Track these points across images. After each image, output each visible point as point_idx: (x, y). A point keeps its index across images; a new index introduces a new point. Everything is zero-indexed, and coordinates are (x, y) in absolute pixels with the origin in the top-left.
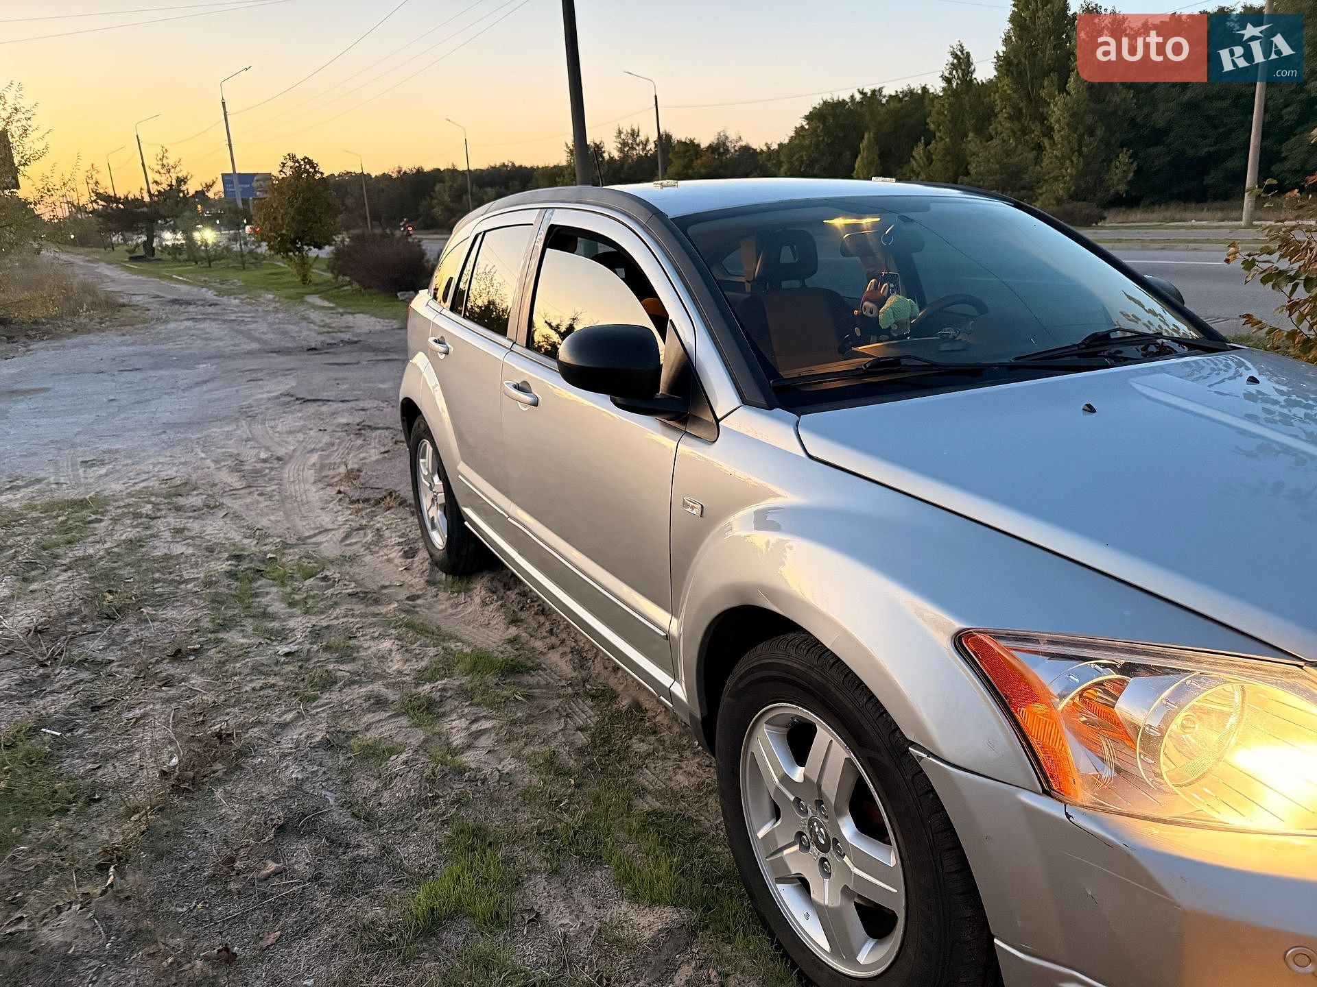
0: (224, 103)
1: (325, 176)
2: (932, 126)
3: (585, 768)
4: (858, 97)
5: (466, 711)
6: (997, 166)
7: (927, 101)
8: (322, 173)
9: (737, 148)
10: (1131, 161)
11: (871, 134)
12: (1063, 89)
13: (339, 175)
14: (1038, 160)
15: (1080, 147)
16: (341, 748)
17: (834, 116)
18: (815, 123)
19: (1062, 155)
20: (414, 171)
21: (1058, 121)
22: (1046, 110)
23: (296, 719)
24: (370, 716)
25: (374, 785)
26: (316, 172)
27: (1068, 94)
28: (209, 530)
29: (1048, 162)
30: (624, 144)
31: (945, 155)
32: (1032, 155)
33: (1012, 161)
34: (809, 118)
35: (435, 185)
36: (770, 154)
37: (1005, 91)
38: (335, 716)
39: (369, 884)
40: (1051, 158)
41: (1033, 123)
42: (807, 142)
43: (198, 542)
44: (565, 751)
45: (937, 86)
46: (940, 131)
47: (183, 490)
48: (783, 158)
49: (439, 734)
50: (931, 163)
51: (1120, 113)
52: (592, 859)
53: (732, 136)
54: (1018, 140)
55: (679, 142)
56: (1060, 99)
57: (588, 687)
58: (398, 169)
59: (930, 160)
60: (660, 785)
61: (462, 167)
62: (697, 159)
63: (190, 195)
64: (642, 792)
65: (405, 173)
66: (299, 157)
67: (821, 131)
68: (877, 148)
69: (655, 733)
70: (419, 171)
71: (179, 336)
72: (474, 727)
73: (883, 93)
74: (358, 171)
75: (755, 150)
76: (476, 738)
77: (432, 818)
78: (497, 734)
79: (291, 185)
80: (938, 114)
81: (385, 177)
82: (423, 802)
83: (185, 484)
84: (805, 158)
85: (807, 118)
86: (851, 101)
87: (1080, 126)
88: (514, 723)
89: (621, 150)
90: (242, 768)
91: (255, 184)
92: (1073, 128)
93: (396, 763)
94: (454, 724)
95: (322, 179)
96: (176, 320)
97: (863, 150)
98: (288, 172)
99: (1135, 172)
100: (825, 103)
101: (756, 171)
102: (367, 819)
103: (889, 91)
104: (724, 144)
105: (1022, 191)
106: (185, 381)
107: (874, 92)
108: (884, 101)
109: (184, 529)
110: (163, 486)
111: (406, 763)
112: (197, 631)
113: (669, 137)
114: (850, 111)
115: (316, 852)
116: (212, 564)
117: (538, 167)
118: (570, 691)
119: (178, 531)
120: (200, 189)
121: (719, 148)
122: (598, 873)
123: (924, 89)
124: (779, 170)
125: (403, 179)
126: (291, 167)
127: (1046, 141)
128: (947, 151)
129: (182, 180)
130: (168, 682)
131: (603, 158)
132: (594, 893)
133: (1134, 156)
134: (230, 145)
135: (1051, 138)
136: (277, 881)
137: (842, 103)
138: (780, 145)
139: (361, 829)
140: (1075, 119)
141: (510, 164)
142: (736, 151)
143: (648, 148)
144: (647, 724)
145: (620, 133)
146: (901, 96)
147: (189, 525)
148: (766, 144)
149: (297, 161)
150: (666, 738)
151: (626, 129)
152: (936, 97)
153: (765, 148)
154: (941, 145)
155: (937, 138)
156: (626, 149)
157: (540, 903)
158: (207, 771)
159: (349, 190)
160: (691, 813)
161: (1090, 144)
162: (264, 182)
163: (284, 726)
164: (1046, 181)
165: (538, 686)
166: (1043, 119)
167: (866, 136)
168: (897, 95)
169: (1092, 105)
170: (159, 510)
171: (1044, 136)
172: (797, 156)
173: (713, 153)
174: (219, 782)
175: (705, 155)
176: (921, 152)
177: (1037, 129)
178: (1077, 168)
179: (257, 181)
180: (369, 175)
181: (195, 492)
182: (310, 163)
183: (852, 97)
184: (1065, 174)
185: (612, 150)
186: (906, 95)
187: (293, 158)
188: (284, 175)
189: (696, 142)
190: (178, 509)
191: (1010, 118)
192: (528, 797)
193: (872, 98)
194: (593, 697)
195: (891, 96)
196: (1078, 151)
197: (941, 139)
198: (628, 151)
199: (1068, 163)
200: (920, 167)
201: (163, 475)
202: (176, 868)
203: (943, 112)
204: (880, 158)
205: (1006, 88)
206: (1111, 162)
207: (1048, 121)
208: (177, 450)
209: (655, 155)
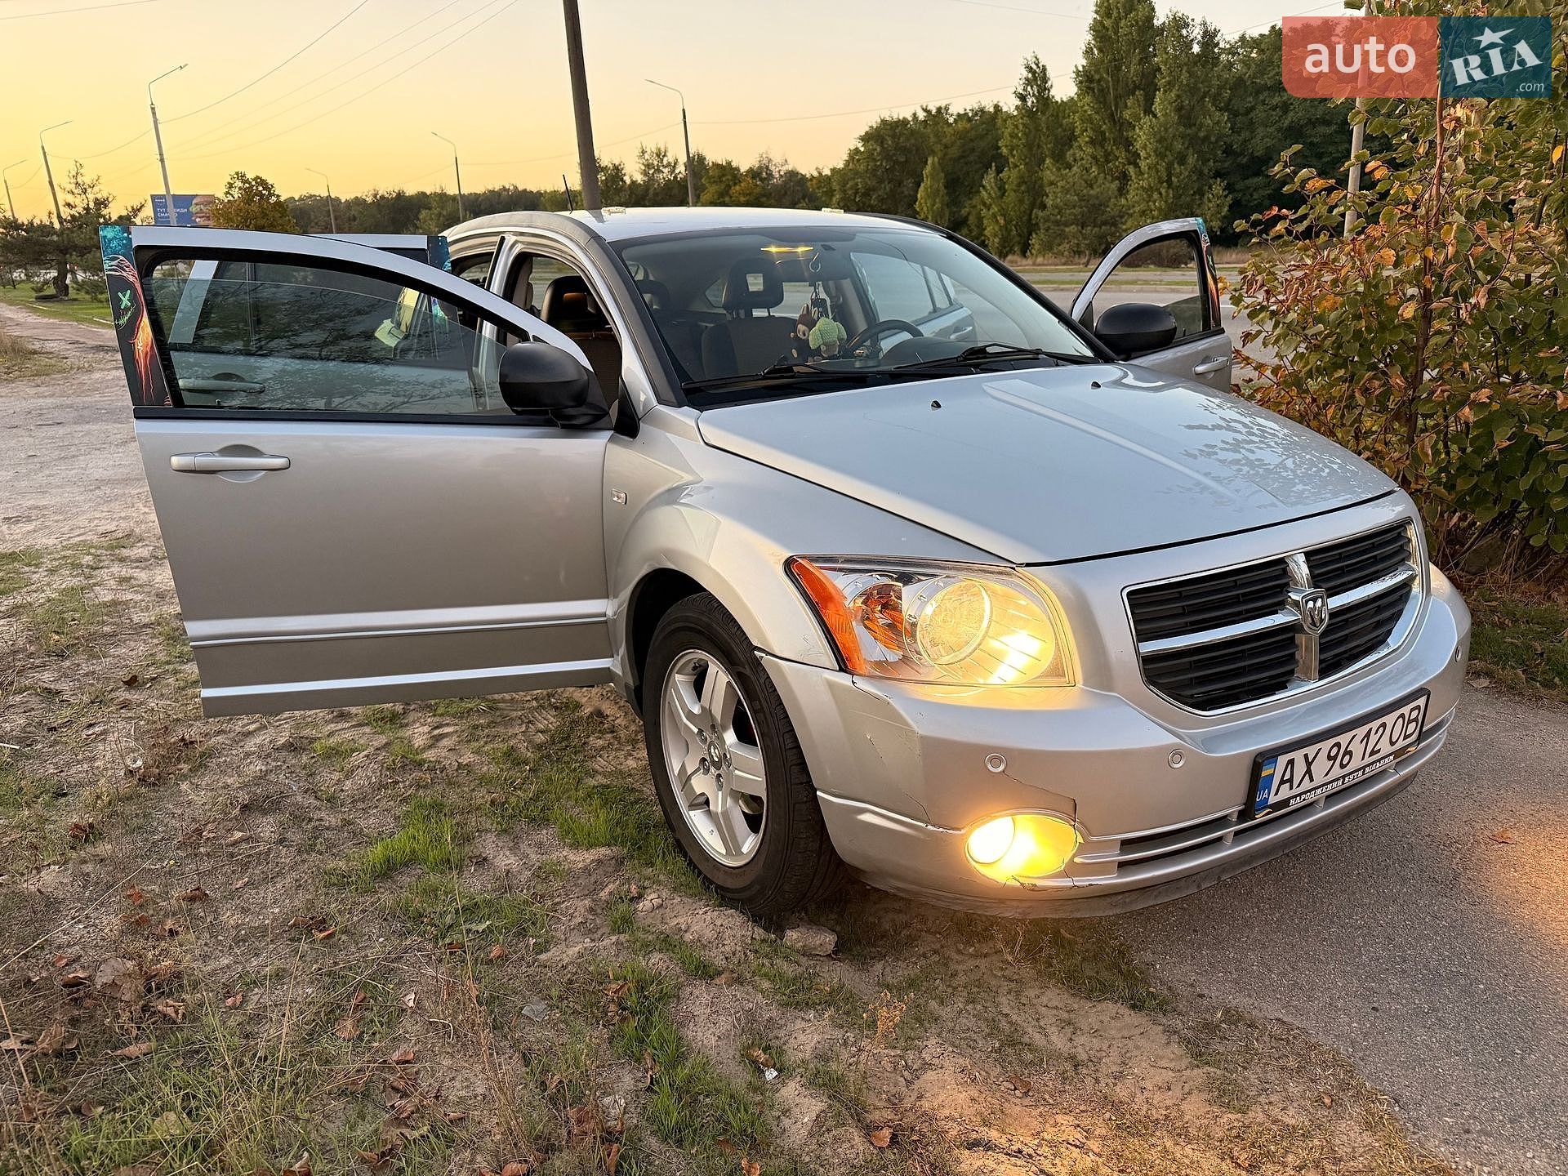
0: (153, 109)
1: (282, 199)
2: (1004, 151)
3: (541, 758)
4: (921, 115)
5: (429, 720)
6: (1076, 197)
7: (999, 121)
8: (278, 196)
9: (782, 173)
10: (1226, 193)
11: (936, 159)
12: (1148, 111)
13: (301, 199)
14: (1122, 191)
15: (1169, 175)
16: (304, 749)
17: (894, 136)
18: (872, 145)
19: (1150, 185)
20: (394, 195)
21: (1145, 147)
22: (1130, 134)
23: (259, 729)
24: (332, 725)
25: (336, 776)
26: (271, 195)
27: (1155, 116)
28: (158, 579)
29: (1134, 193)
30: (648, 166)
31: (1019, 185)
32: (1115, 185)
33: (1091, 192)
34: (865, 139)
35: (419, 211)
36: (822, 180)
37: (1085, 111)
38: (298, 726)
39: (331, 845)
40: (1137, 189)
41: (1117, 149)
42: (862, 168)
43: (147, 589)
44: (522, 747)
45: (1010, 104)
46: (1014, 156)
47: (125, 542)
48: (835, 186)
49: (401, 739)
50: (1003, 194)
51: (1213, 139)
52: (541, 821)
53: (777, 159)
54: (1101, 167)
55: (715, 165)
56: (1146, 120)
57: (553, 700)
58: (372, 192)
59: (1002, 189)
60: (610, 768)
61: (452, 191)
62: (735, 184)
63: (113, 220)
64: (593, 773)
65: (382, 197)
66: (250, 176)
67: (879, 154)
68: (942, 175)
69: (612, 732)
70: (400, 196)
71: (107, 387)
72: (436, 732)
73: (950, 111)
74: (325, 194)
75: (803, 176)
76: (437, 741)
77: (392, 798)
78: (458, 737)
79: (241, 210)
80: (1011, 136)
81: (358, 202)
82: (382, 786)
83: (128, 536)
84: (860, 186)
85: (862, 139)
86: (913, 120)
87: (1168, 153)
88: (476, 727)
89: (645, 173)
90: (206, 766)
91: (193, 209)
92: (1160, 155)
93: (357, 758)
94: (416, 731)
95: (278, 203)
96: (102, 370)
97: (927, 177)
98: (236, 193)
99: (1231, 206)
100: (883, 121)
101: (804, 199)
102: (328, 801)
103: (956, 109)
104: (767, 168)
105: (1103, 227)
106: (119, 436)
107: (939, 110)
108: (951, 120)
109: (131, 578)
110: (103, 539)
111: (367, 756)
112: (153, 664)
113: (701, 159)
114: (913, 132)
115: (281, 824)
116: (165, 608)
117: (546, 192)
118: (535, 703)
119: (123, 580)
120: (124, 213)
121: (761, 173)
122: (544, 832)
123: (996, 107)
124: (831, 199)
125: (379, 204)
126: (240, 188)
127: (1131, 170)
128: (1022, 181)
129: (103, 203)
130: (125, 705)
131: (624, 182)
132: (540, 845)
133: (1230, 188)
134: (162, 160)
135: (1137, 166)
136: (244, 845)
137: (904, 123)
138: (833, 170)
139: (324, 808)
140: (1163, 144)
141: (511, 188)
142: (781, 176)
143: (677, 171)
144: (606, 726)
145: (643, 152)
146: (970, 115)
147: (135, 575)
148: (817, 168)
149: (247, 181)
150: (622, 736)
151: (651, 147)
152: (1009, 116)
153: (815, 174)
154: (1014, 173)
155: (1011, 165)
156: (651, 172)
157: (489, 852)
158: (171, 769)
159: (312, 217)
160: (636, 786)
161: (1181, 173)
162: (205, 206)
163: (249, 734)
164: (1131, 215)
165: (503, 701)
166: (1128, 143)
167: (930, 161)
168: (966, 114)
169: (1182, 129)
170: (101, 561)
171: (1130, 163)
172: (850, 183)
173: (753, 178)
174: (184, 777)
175: (744, 180)
176: (992, 180)
177: (1122, 155)
178: (1166, 202)
179: (197, 204)
180: (338, 200)
181: (140, 544)
182: (263, 183)
183: (915, 114)
184: (1153, 207)
185: (634, 173)
186: (976, 115)
187: (241, 177)
188: (231, 198)
189: (734, 164)
190: (122, 560)
191: (1092, 142)
192: (485, 781)
193: (937, 117)
194: (556, 708)
195: (959, 115)
196: (1167, 181)
197: (1016, 166)
198: (653, 174)
199: (1156, 196)
200: (992, 198)
201: (101, 529)
202: (147, 839)
203: (1017, 135)
204: (946, 187)
205: (1086, 107)
206: (1203, 195)
207: (1134, 146)
208: (115, 505)
209: (685, 180)
